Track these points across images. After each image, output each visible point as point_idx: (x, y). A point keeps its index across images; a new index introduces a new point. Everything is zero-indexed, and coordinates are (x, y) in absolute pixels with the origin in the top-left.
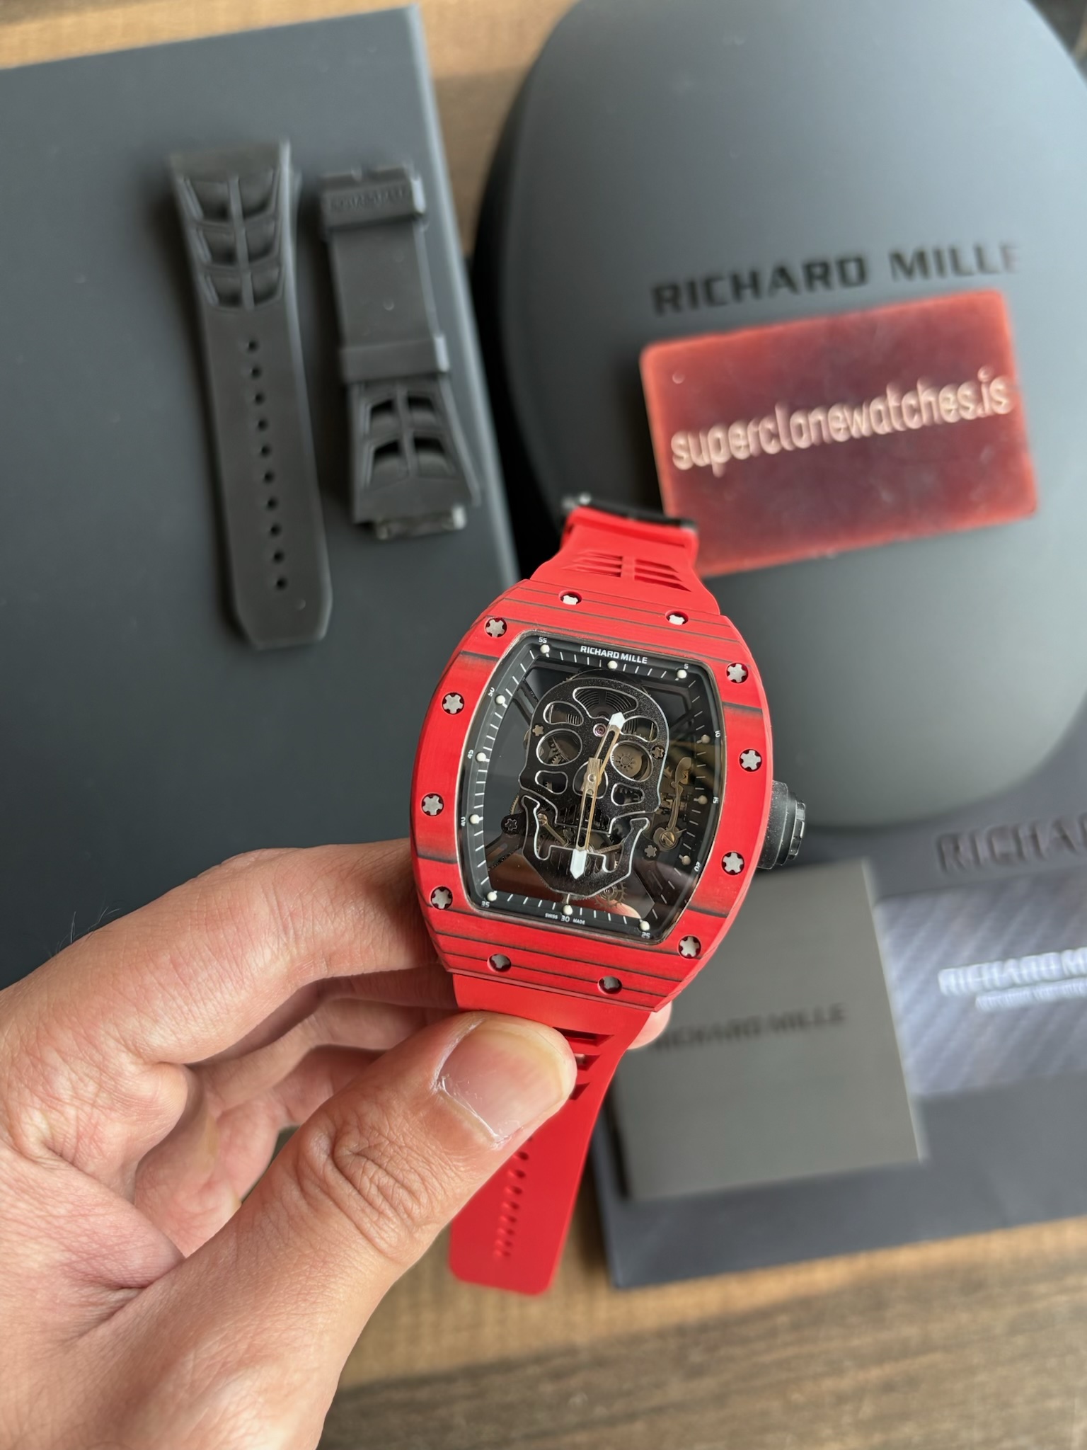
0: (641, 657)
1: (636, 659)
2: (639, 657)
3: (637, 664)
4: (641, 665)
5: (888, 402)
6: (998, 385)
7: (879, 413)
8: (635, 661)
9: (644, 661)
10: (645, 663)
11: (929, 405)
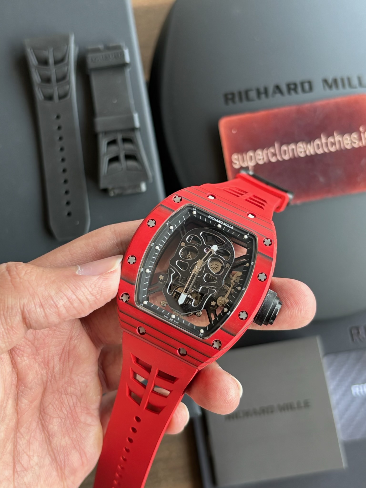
0: (232, 226)
1: (229, 226)
2: (230, 226)
3: (229, 228)
4: (230, 229)
8: (228, 227)
9: (232, 228)
10: (232, 229)
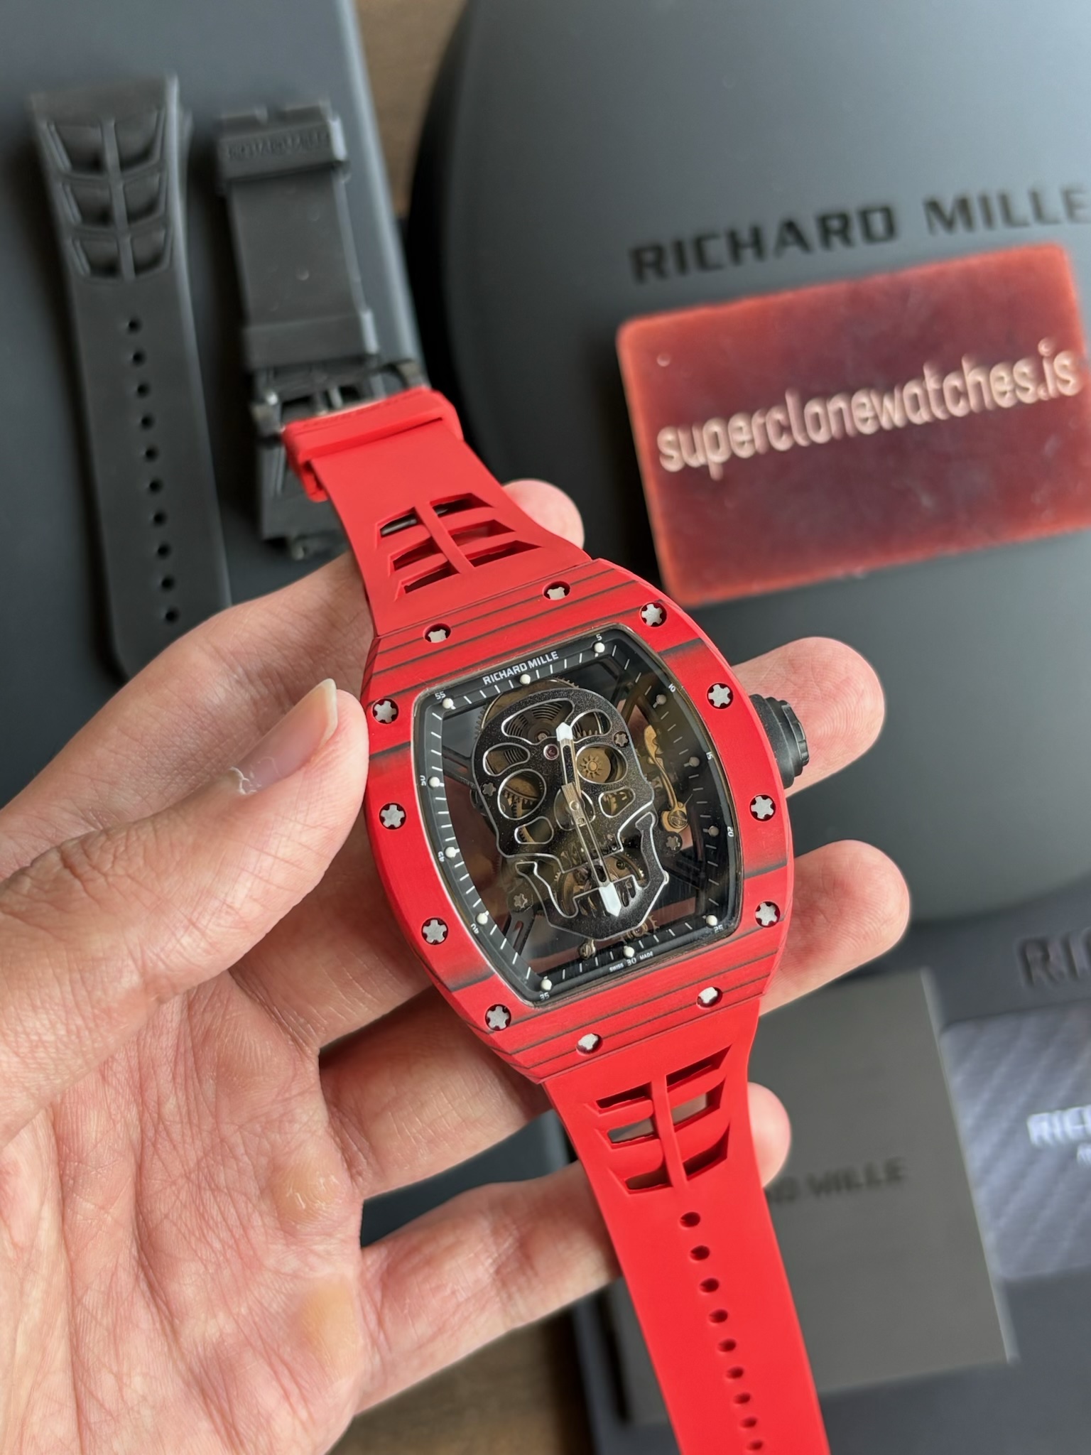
5: (925, 383)
6: (1063, 360)
7: (915, 397)
11: (978, 386)
